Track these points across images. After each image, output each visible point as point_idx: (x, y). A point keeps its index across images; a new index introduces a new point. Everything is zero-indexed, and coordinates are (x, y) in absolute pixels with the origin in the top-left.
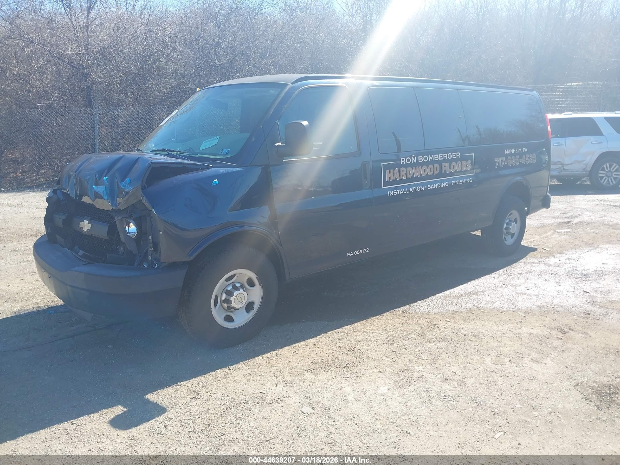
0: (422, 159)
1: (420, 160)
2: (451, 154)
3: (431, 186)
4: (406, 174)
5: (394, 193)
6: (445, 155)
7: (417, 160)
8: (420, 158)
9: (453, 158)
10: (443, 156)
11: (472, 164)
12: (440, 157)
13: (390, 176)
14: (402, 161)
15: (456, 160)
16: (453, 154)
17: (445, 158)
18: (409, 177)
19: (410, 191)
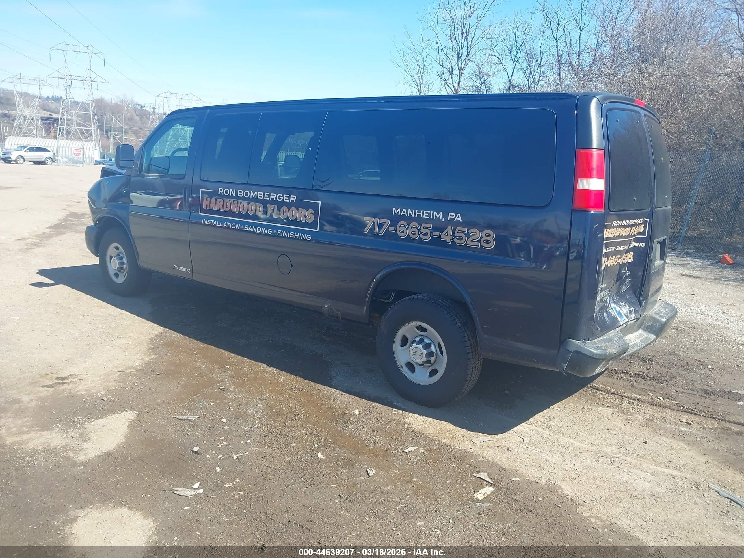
0: (242, 193)
1: (240, 194)
2: (282, 195)
3: (248, 227)
4: (223, 206)
5: (207, 222)
6: (273, 196)
7: (237, 193)
8: (240, 192)
9: (285, 201)
10: (269, 196)
11: (315, 214)
12: (265, 196)
13: (207, 203)
14: (219, 192)
15: (289, 205)
16: (285, 195)
17: (272, 198)
18: (226, 210)
19: (224, 225)
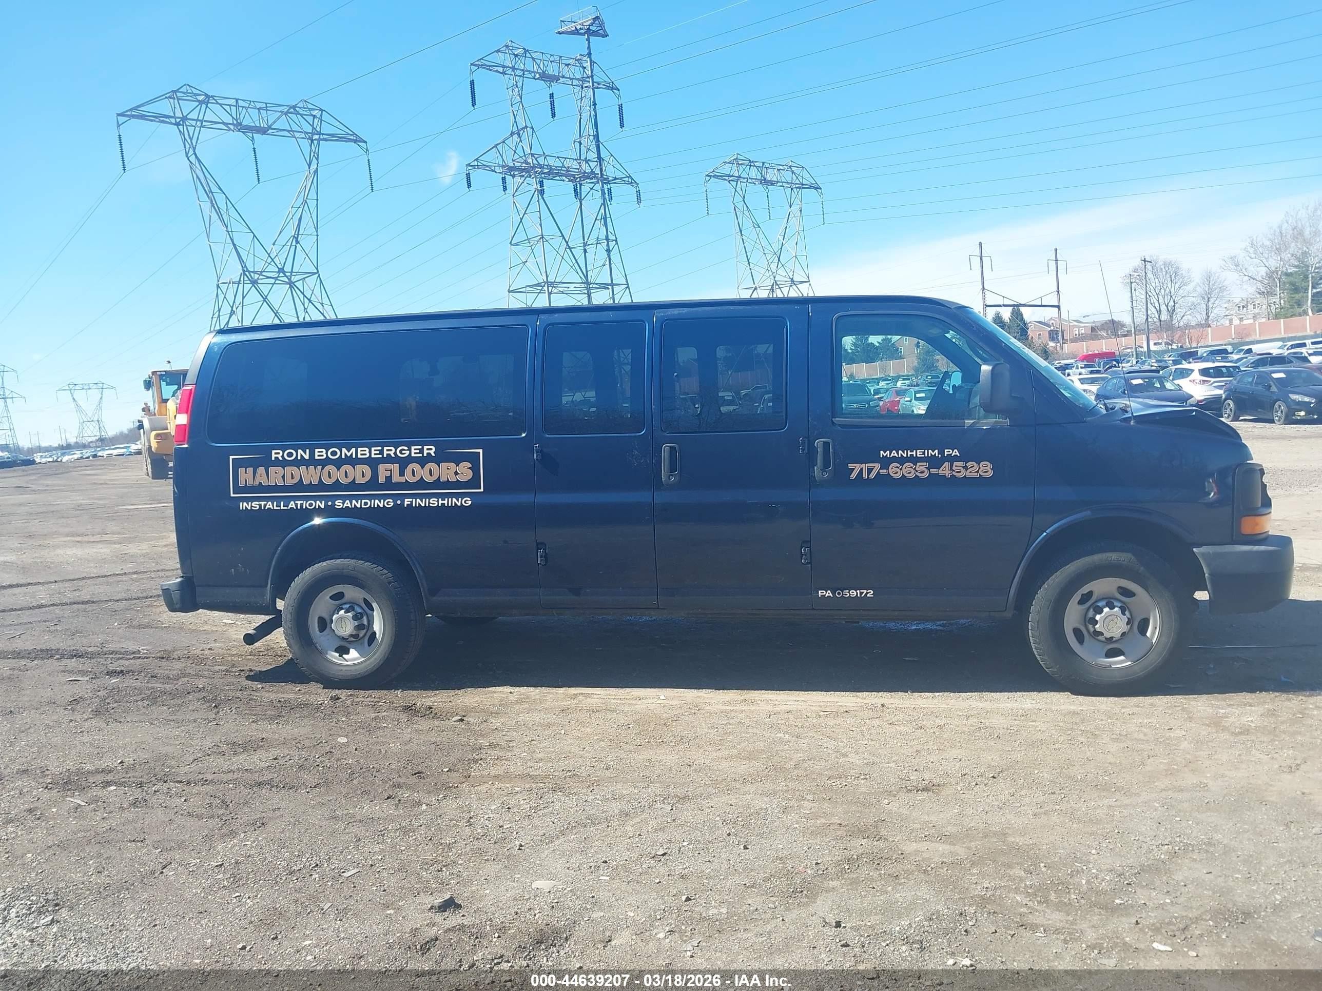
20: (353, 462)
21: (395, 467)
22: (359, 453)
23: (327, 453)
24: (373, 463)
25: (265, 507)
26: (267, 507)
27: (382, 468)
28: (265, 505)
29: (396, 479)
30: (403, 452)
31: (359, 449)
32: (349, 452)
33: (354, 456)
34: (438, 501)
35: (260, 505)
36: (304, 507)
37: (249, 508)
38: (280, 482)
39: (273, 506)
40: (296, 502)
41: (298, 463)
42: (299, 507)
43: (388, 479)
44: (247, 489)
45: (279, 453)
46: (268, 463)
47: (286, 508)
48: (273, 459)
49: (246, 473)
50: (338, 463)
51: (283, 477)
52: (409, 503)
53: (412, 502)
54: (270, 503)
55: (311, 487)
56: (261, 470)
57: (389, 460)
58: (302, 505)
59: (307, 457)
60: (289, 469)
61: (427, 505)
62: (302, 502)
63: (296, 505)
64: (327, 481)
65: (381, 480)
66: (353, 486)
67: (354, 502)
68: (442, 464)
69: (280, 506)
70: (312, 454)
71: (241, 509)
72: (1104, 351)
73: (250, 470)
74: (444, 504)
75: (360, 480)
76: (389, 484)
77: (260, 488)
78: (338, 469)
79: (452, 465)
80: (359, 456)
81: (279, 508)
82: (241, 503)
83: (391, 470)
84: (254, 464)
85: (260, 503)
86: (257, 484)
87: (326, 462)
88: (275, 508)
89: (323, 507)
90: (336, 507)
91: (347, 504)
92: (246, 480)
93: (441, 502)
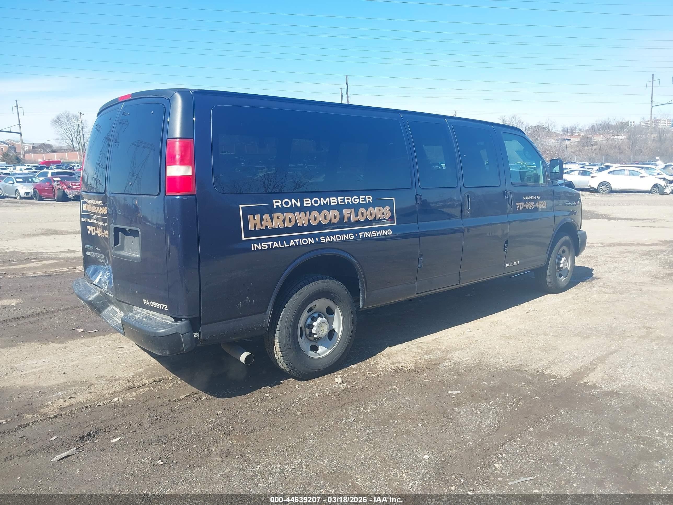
20: (328, 207)
21: (352, 211)
22: (332, 201)
23: (311, 202)
24: (340, 208)
25: (272, 246)
26: (274, 246)
27: (345, 211)
28: (272, 245)
29: (354, 219)
30: (356, 200)
31: (331, 198)
32: (325, 201)
33: (329, 204)
34: (376, 233)
35: (268, 245)
36: (301, 244)
37: (260, 248)
38: (281, 226)
39: (279, 246)
40: (295, 240)
41: (293, 210)
42: (297, 245)
43: (349, 219)
44: (256, 233)
45: (278, 202)
46: (271, 211)
47: (288, 246)
48: (275, 207)
49: (254, 219)
50: (320, 209)
51: (284, 221)
52: (362, 235)
53: (363, 234)
54: (275, 243)
55: (303, 229)
56: (266, 216)
57: (348, 206)
58: (299, 242)
59: (299, 205)
60: (288, 215)
61: (371, 236)
62: (298, 240)
63: (295, 242)
64: (313, 223)
65: (346, 220)
66: (329, 225)
67: (331, 237)
68: (376, 208)
69: (284, 245)
70: (302, 203)
71: (253, 249)
72: (56, 160)
73: (258, 216)
74: (379, 234)
75: (334, 221)
76: (350, 223)
77: (267, 231)
78: (320, 213)
79: (381, 208)
80: (332, 204)
81: (283, 246)
82: (252, 245)
83: (350, 213)
84: (260, 212)
85: (268, 243)
86: (264, 228)
87: (311, 209)
88: (280, 246)
89: (313, 242)
90: (321, 241)
91: (328, 239)
92: (255, 225)
93: (377, 233)
